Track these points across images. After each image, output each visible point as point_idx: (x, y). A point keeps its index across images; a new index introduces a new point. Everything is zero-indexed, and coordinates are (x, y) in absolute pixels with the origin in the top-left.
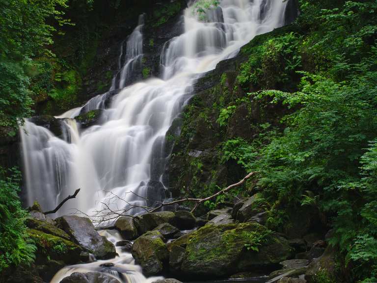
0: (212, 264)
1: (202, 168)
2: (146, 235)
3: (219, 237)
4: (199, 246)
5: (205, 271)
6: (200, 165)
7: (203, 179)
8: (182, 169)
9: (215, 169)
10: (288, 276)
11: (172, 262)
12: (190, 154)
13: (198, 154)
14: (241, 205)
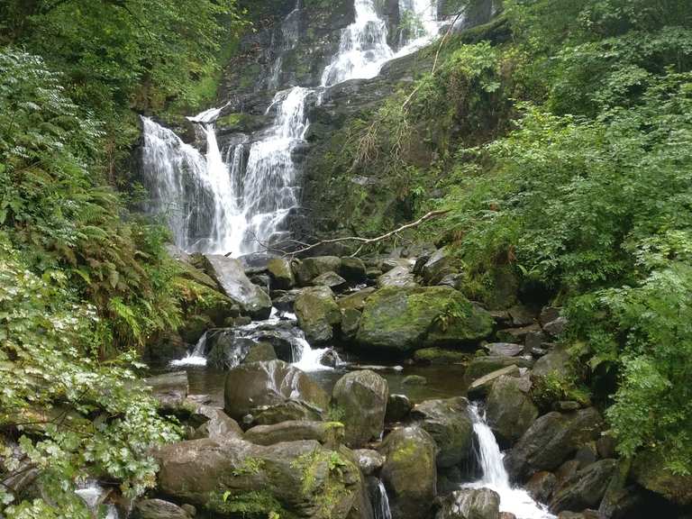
0: (395, 335)
1: (366, 198)
2: (315, 291)
3: (404, 301)
4: (379, 311)
5: (385, 344)
6: (364, 195)
7: (367, 212)
8: (342, 197)
9: (381, 201)
11: (345, 329)
12: (352, 180)
13: (362, 181)
14: (426, 259)
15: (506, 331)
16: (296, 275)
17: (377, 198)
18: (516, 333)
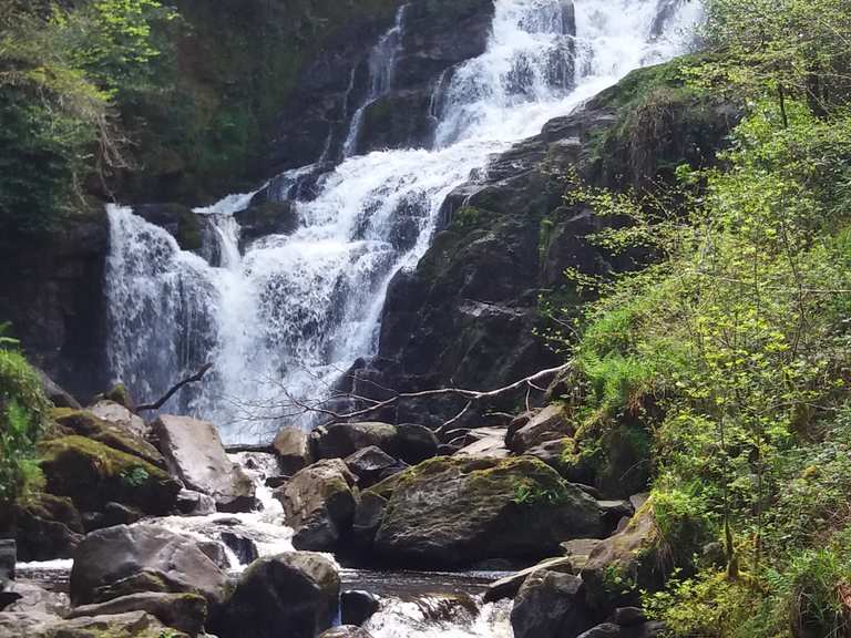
0: (437, 535)
1: (484, 340)
2: (316, 466)
3: (458, 481)
4: (415, 498)
5: (419, 550)
6: (480, 334)
10: (548, 569)
12: (462, 310)
13: (479, 311)
17: (502, 340)
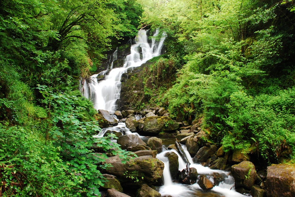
0: (154, 129)
1: (137, 96)
2: (130, 118)
5: (151, 132)
6: (137, 95)
7: (138, 100)
8: (131, 96)
9: (141, 97)
11: (140, 128)
12: (133, 92)
13: (136, 92)
14: (158, 110)
15: (183, 127)
16: (123, 115)
17: (139, 96)
18: (185, 128)
